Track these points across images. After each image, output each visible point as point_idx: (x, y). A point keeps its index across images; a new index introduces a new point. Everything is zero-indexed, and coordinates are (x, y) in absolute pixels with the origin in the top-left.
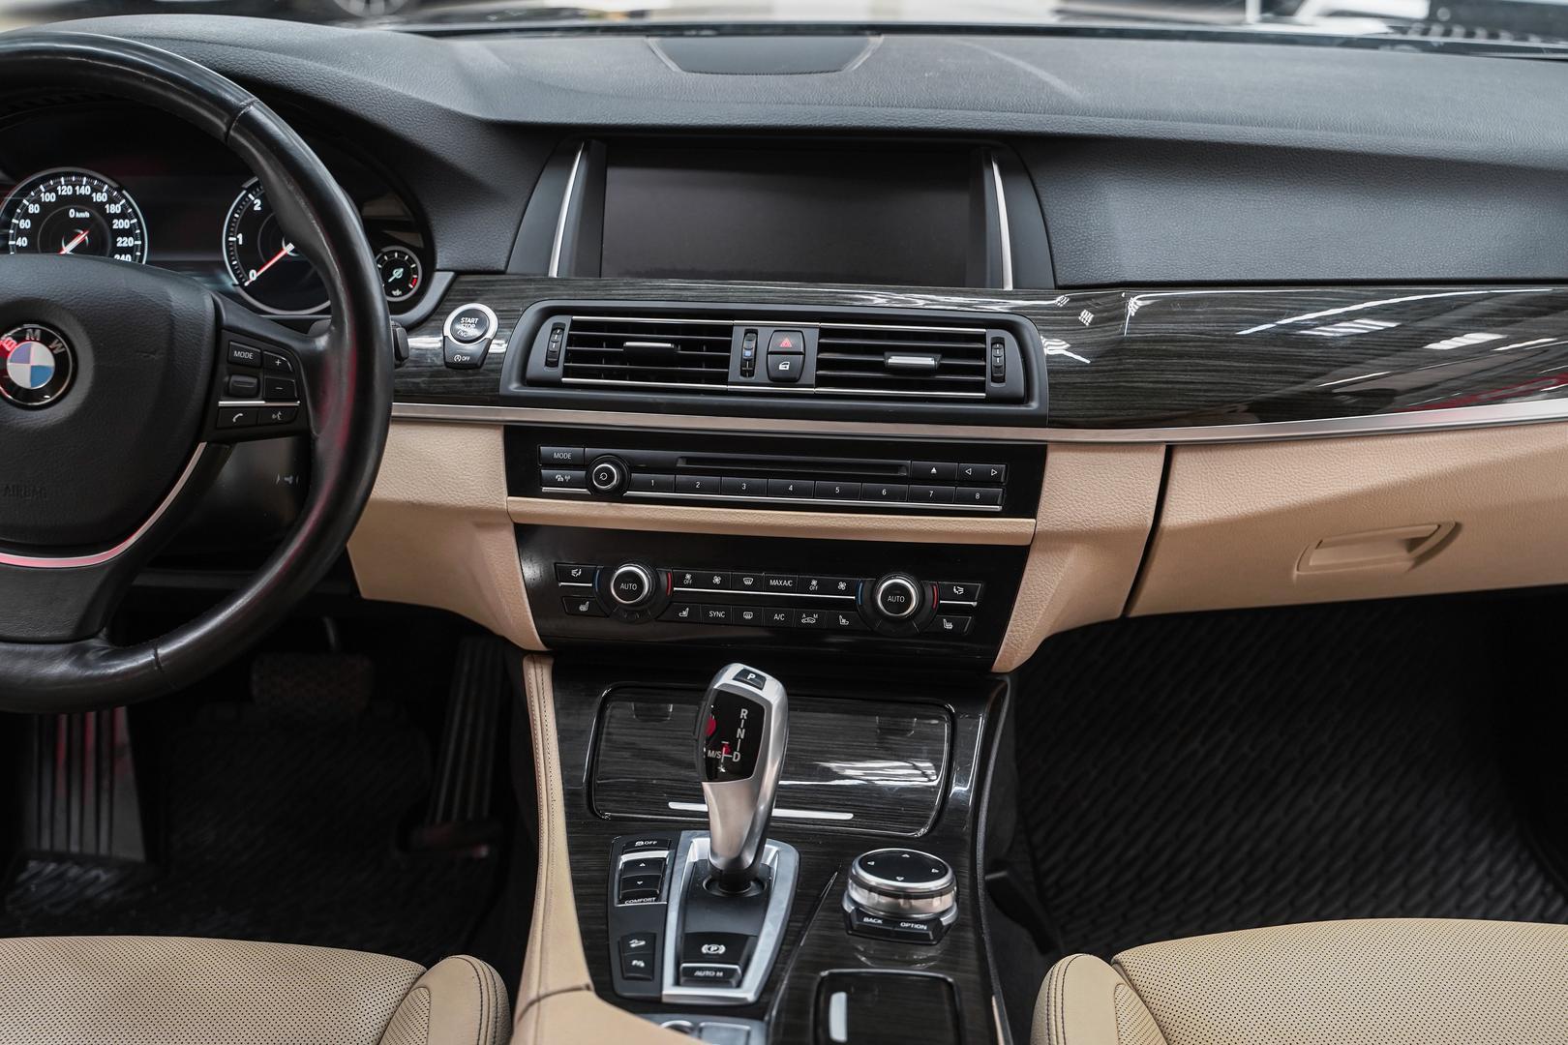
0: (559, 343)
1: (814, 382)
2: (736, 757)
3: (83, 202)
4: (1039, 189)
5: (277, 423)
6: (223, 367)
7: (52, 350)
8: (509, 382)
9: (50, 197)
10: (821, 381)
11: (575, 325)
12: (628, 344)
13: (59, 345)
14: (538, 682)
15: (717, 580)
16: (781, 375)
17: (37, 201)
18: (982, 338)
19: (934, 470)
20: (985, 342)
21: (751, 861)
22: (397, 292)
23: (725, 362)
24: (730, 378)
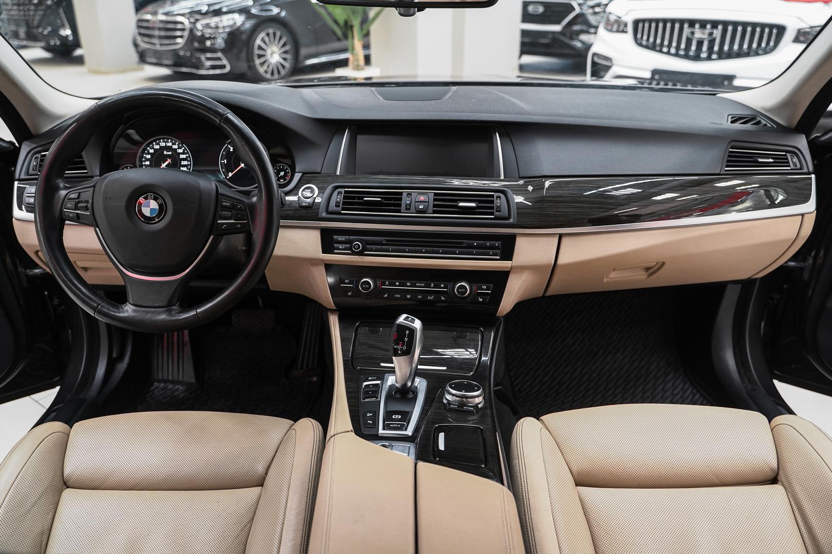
0: (340, 198)
1: (432, 212)
2: (405, 348)
3: (169, 149)
4: (513, 142)
5: (238, 228)
6: (219, 209)
7: (157, 203)
8: (322, 213)
9: (157, 147)
10: (434, 212)
11: (346, 192)
12: (365, 199)
13: (160, 201)
14: (334, 321)
15: (397, 284)
16: (420, 210)
17: (152, 148)
18: (492, 196)
19: (475, 244)
20: (493, 198)
21: (410, 385)
22: (282, 180)
23: (400, 205)
24: (402, 211)
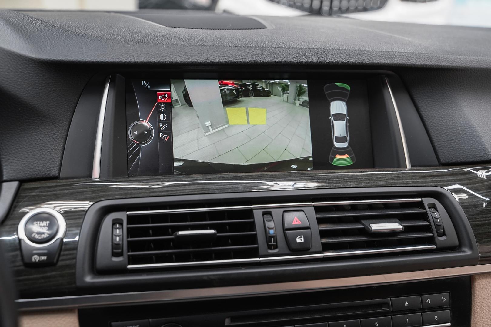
0: (120, 235)
1: (321, 249)
8: (83, 276)
10: (326, 247)
11: (131, 219)
12: (180, 233)
16: (298, 246)
18: (420, 205)
19: (407, 303)
20: (425, 208)
23: (253, 239)
24: (261, 252)
